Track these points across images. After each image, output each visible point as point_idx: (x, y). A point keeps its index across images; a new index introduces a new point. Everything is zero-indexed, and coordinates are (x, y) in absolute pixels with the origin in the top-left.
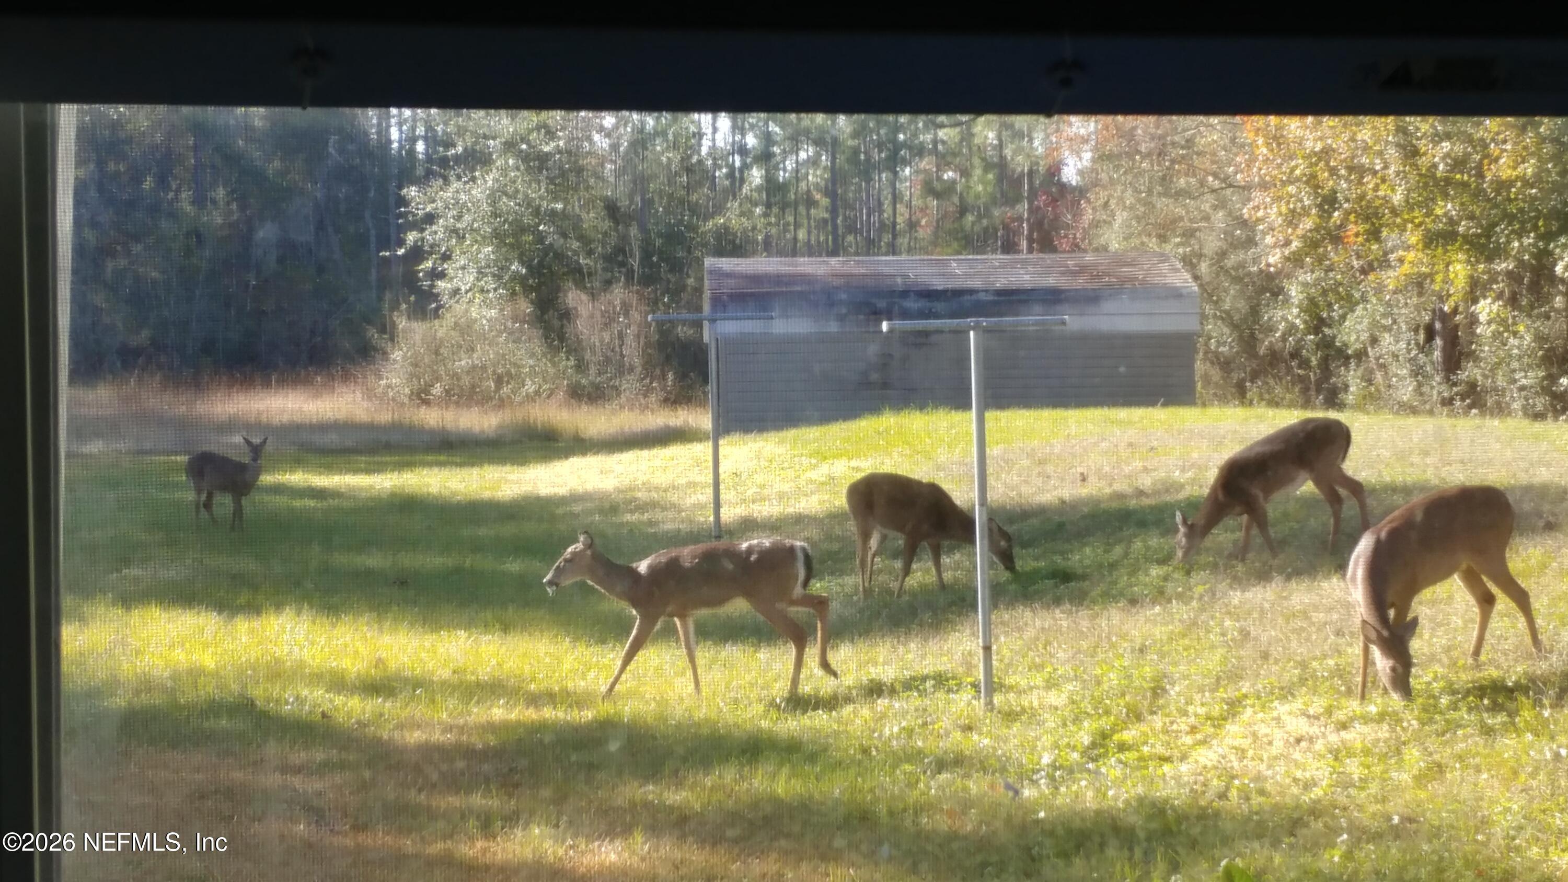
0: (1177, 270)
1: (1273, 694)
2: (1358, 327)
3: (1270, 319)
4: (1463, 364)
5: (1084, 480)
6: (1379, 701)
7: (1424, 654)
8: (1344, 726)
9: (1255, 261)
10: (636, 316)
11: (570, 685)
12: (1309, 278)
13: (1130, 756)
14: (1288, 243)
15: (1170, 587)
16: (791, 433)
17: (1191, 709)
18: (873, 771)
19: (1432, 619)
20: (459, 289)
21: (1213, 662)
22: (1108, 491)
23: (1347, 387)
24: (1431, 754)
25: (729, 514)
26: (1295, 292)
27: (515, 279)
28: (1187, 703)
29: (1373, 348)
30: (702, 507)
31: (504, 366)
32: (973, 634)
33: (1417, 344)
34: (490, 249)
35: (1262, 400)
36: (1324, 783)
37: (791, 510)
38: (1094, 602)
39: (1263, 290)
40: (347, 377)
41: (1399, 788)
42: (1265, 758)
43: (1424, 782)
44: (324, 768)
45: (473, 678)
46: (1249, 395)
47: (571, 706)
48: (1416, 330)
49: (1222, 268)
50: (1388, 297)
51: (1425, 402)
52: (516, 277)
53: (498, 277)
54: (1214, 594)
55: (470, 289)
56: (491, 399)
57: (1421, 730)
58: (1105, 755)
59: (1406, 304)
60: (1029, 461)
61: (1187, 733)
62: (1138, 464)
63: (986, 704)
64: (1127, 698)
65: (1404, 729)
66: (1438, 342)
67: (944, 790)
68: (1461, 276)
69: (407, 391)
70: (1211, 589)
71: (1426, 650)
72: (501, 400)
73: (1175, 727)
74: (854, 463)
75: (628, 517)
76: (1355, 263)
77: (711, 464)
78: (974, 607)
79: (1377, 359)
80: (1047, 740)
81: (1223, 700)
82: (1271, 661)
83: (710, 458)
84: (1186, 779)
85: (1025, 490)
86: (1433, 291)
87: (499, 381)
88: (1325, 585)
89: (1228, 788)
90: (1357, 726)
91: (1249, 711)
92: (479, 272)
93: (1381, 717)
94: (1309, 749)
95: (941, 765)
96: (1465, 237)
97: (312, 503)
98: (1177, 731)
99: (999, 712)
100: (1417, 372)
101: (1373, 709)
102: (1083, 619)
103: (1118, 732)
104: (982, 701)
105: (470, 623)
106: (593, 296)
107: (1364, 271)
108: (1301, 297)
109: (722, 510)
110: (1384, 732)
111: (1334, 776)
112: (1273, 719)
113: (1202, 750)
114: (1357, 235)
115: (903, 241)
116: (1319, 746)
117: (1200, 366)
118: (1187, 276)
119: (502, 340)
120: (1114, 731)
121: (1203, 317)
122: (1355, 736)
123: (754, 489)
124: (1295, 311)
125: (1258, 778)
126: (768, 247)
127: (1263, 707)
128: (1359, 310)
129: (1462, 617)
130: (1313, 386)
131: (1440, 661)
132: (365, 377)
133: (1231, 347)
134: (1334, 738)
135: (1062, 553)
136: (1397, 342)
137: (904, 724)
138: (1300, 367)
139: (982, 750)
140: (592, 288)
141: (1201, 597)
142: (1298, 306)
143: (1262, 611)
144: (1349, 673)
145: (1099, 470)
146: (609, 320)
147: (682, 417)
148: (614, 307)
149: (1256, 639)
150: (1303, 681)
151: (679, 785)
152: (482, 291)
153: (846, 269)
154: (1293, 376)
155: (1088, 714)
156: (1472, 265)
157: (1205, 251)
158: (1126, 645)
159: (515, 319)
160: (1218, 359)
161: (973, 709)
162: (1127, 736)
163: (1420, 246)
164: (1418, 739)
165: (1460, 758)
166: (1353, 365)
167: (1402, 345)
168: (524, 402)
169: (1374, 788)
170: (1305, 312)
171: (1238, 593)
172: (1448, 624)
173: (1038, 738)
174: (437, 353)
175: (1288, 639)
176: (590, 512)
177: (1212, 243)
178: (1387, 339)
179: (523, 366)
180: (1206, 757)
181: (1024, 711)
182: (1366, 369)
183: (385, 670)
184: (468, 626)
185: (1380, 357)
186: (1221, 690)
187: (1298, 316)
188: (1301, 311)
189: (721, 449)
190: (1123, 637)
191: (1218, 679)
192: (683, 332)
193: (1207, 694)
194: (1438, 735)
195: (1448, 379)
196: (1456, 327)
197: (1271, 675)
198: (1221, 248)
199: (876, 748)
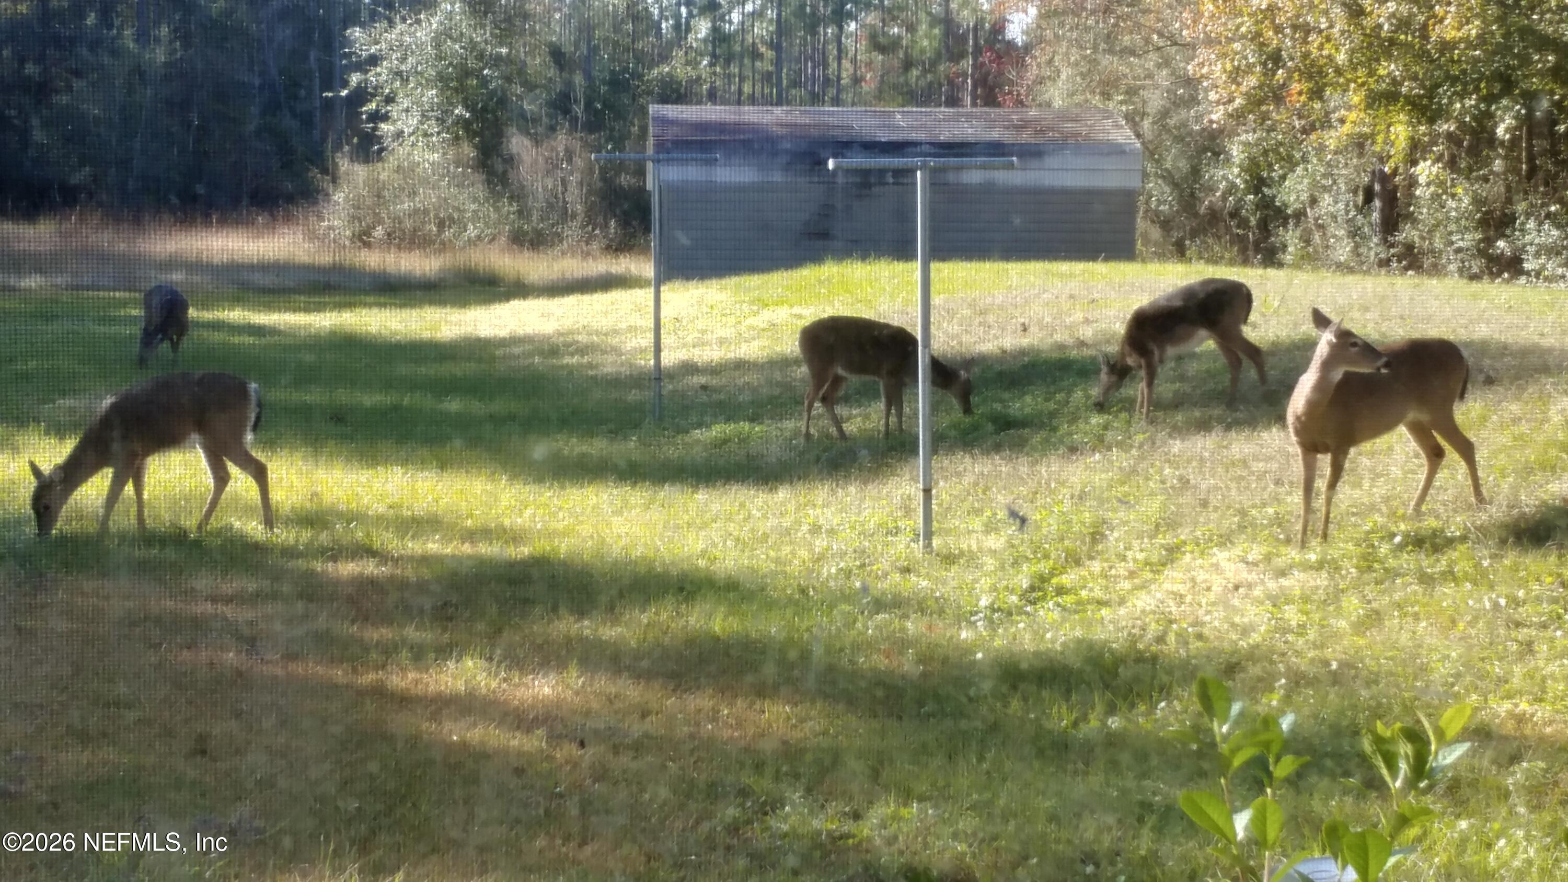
0: (1121, 127)
1: (1212, 541)
2: (1299, 187)
3: (1211, 178)
4: (1401, 225)
5: (1025, 330)
6: (1318, 549)
7: (1363, 504)
8: (1282, 573)
9: (1198, 118)
10: (579, 162)
11: (507, 522)
12: (1251, 137)
13: (1068, 600)
14: (1231, 101)
15: (1110, 436)
16: (733, 281)
17: (1129, 554)
18: (811, 610)
19: (1372, 470)
20: (403, 132)
21: (1152, 507)
22: (1050, 341)
23: (1285, 246)
24: (1369, 602)
25: (669, 358)
26: (1236, 152)
27: (458, 123)
28: (1125, 548)
29: (1312, 208)
30: (643, 351)
31: (446, 210)
32: (912, 479)
33: (1356, 206)
34: (434, 92)
35: (1201, 258)
36: (1263, 629)
37: (731, 355)
38: (1034, 449)
39: (1205, 150)
40: (289, 219)
41: (1336, 636)
42: (1204, 604)
43: (1363, 629)
44: (257, 598)
45: (409, 513)
46: (1188, 252)
47: (506, 542)
48: (1355, 192)
49: (1164, 126)
50: (1329, 157)
51: (1363, 263)
52: (460, 120)
53: (441, 121)
54: (1154, 443)
55: (413, 133)
56: (434, 242)
57: (1359, 579)
58: (1044, 598)
59: (1347, 164)
60: (969, 311)
61: (1125, 578)
62: (1079, 316)
63: (925, 547)
64: (1066, 542)
65: (1342, 577)
66: (1377, 203)
67: (881, 631)
68: (1402, 138)
69: (348, 233)
70: (1150, 437)
71: (1365, 500)
72: (443, 243)
73: (1113, 572)
74: (797, 310)
75: (567, 360)
76: (1297, 123)
77: (651, 309)
78: (914, 451)
79: (1316, 219)
80: (985, 583)
81: (1162, 546)
82: (1211, 509)
83: (651, 303)
84: (1124, 623)
85: (965, 338)
86: (1374, 153)
87: (441, 225)
88: (1265, 435)
89: (1165, 633)
90: (1296, 573)
91: (1188, 558)
92: (423, 116)
93: (1320, 566)
94: (1247, 596)
95: (879, 605)
96: (1406, 97)
97: (251, 340)
98: (1115, 577)
99: (938, 555)
100: (1355, 233)
101: (1313, 557)
102: (1023, 466)
103: (1057, 575)
104: (921, 543)
105: (407, 460)
106: (537, 142)
107: (1305, 131)
108: (1242, 156)
109: (662, 354)
110: (1322, 580)
111: (1273, 622)
112: (1212, 565)
113: (1143, 594)
114: (1300, 93)
115: (848, 96)
116: (1257, 592)
117: (1141, 224)
118: (1129, 132)
119: (444, 184)
120: (1052, 575)
121: (1145, 175)
122: (1295, 582)
123: (696, 335)
124: (1236, 170)
125: (1196, 623)
126: (713, 96)
127: (1202, 553)
128: (1299, 170)
129: (1402, 468)
130: (1251, 246)
131: (1379, 510)
132: (307, 218)
133: (1171, 206)
134: (1272, 585)
135: (1002, 401)
136: (1336, 202)
137: (842, 565)
138: (1238, 227)
139: (920, 591)
140: (536, 134)
141: (1141, 446)
142: (1240, 166)
143: (1202, 460)
144: (1288, 521)
145: (1040, 322)
146: (552, 166)
147: (625, 265)
148: (557, 155)
149: (1195, 487)
150: (1242, 528)
151: (616, 621)
152: (426, 135)
153: (790, 119)
154: (1232, 235)
155: (1027, 558)
156: (1414, 127)
157: (1149, 110)
158: (1065, 490)
159: (458, 164)
160: (1158, 217)
161: (912, 552)
162: (1066, 579)
163: (1362, 106)
164: (1357, 585)
165: (1399, 606)
166: (1291, 222)
167: (1341, 206)
168: (465, 247)
169: (1312, 635)
170: (1246, 171)
171: (1178, 442)
172: (1388, 475)
173: (976, 581)
174: (379, 196)
175: (1228, 488)
176: (531, 354)
177: (1155, 101)
178: (1327, 199)
179: (464, 211)
180: (1143, 602)
181: (962, 553)
182: (1304, 230)
183: (321, 503)
184: (405, 462)
185: (1318, 218)
186: (1160, 536)
187: (1239, 175)
188: (1242, 170)
189: (663, 296)
190: (1062, 483)
191: (1157, 526)
192: (625, 180)
193: (1146, 540)
194: (1377, 583)
195: (1385, 241)
196: (1396, 188)
197: (1210, 523)
198: (1163, 106)
199: (814, 588)
